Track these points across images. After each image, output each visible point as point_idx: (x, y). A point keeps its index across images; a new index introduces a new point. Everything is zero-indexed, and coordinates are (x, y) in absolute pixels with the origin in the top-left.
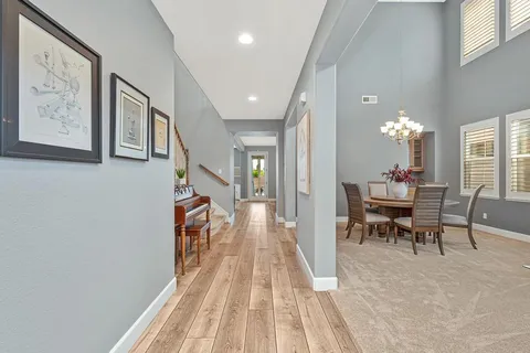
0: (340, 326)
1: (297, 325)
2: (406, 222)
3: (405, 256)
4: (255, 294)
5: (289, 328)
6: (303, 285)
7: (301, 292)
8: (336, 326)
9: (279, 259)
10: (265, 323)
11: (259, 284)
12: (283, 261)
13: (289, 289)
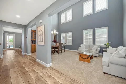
0: (58, 72)
1: (50, 77)
2: (57, 50)
3: (58, 56)
4: (33, 76)
5: (48, 78)
6: (44, 68)
7: (45, 69)
8: (57, 72)
9: (32, 64)
10: (42, 80)
11: (31, 72)
12: (34, 64)
13: (41, 70)
